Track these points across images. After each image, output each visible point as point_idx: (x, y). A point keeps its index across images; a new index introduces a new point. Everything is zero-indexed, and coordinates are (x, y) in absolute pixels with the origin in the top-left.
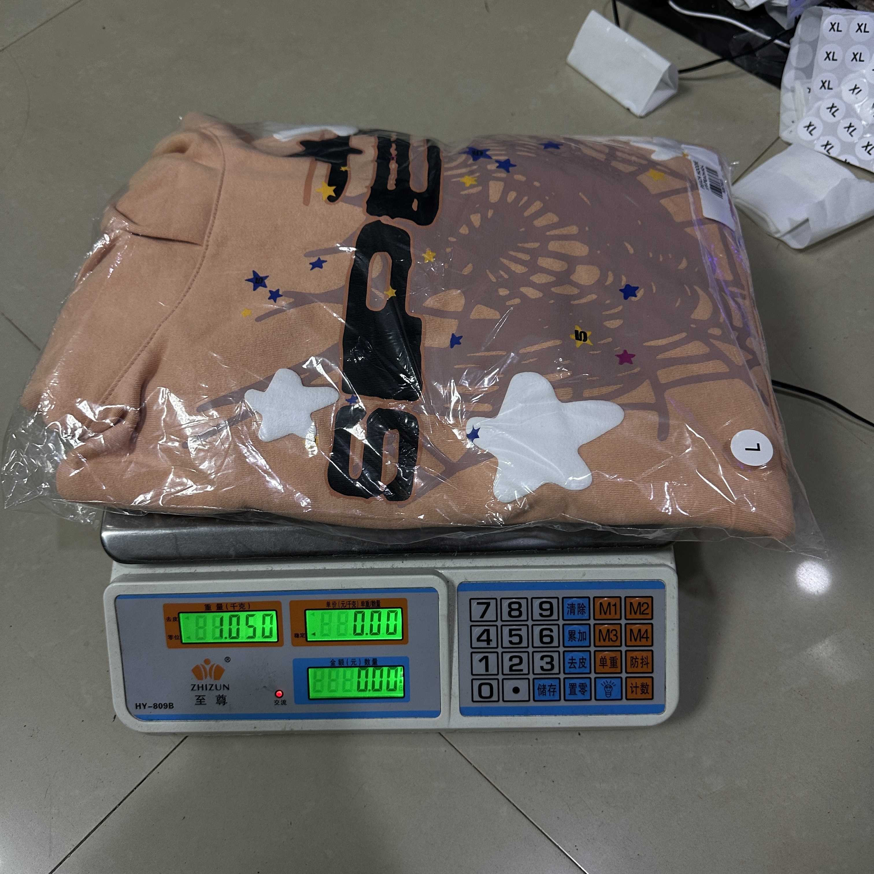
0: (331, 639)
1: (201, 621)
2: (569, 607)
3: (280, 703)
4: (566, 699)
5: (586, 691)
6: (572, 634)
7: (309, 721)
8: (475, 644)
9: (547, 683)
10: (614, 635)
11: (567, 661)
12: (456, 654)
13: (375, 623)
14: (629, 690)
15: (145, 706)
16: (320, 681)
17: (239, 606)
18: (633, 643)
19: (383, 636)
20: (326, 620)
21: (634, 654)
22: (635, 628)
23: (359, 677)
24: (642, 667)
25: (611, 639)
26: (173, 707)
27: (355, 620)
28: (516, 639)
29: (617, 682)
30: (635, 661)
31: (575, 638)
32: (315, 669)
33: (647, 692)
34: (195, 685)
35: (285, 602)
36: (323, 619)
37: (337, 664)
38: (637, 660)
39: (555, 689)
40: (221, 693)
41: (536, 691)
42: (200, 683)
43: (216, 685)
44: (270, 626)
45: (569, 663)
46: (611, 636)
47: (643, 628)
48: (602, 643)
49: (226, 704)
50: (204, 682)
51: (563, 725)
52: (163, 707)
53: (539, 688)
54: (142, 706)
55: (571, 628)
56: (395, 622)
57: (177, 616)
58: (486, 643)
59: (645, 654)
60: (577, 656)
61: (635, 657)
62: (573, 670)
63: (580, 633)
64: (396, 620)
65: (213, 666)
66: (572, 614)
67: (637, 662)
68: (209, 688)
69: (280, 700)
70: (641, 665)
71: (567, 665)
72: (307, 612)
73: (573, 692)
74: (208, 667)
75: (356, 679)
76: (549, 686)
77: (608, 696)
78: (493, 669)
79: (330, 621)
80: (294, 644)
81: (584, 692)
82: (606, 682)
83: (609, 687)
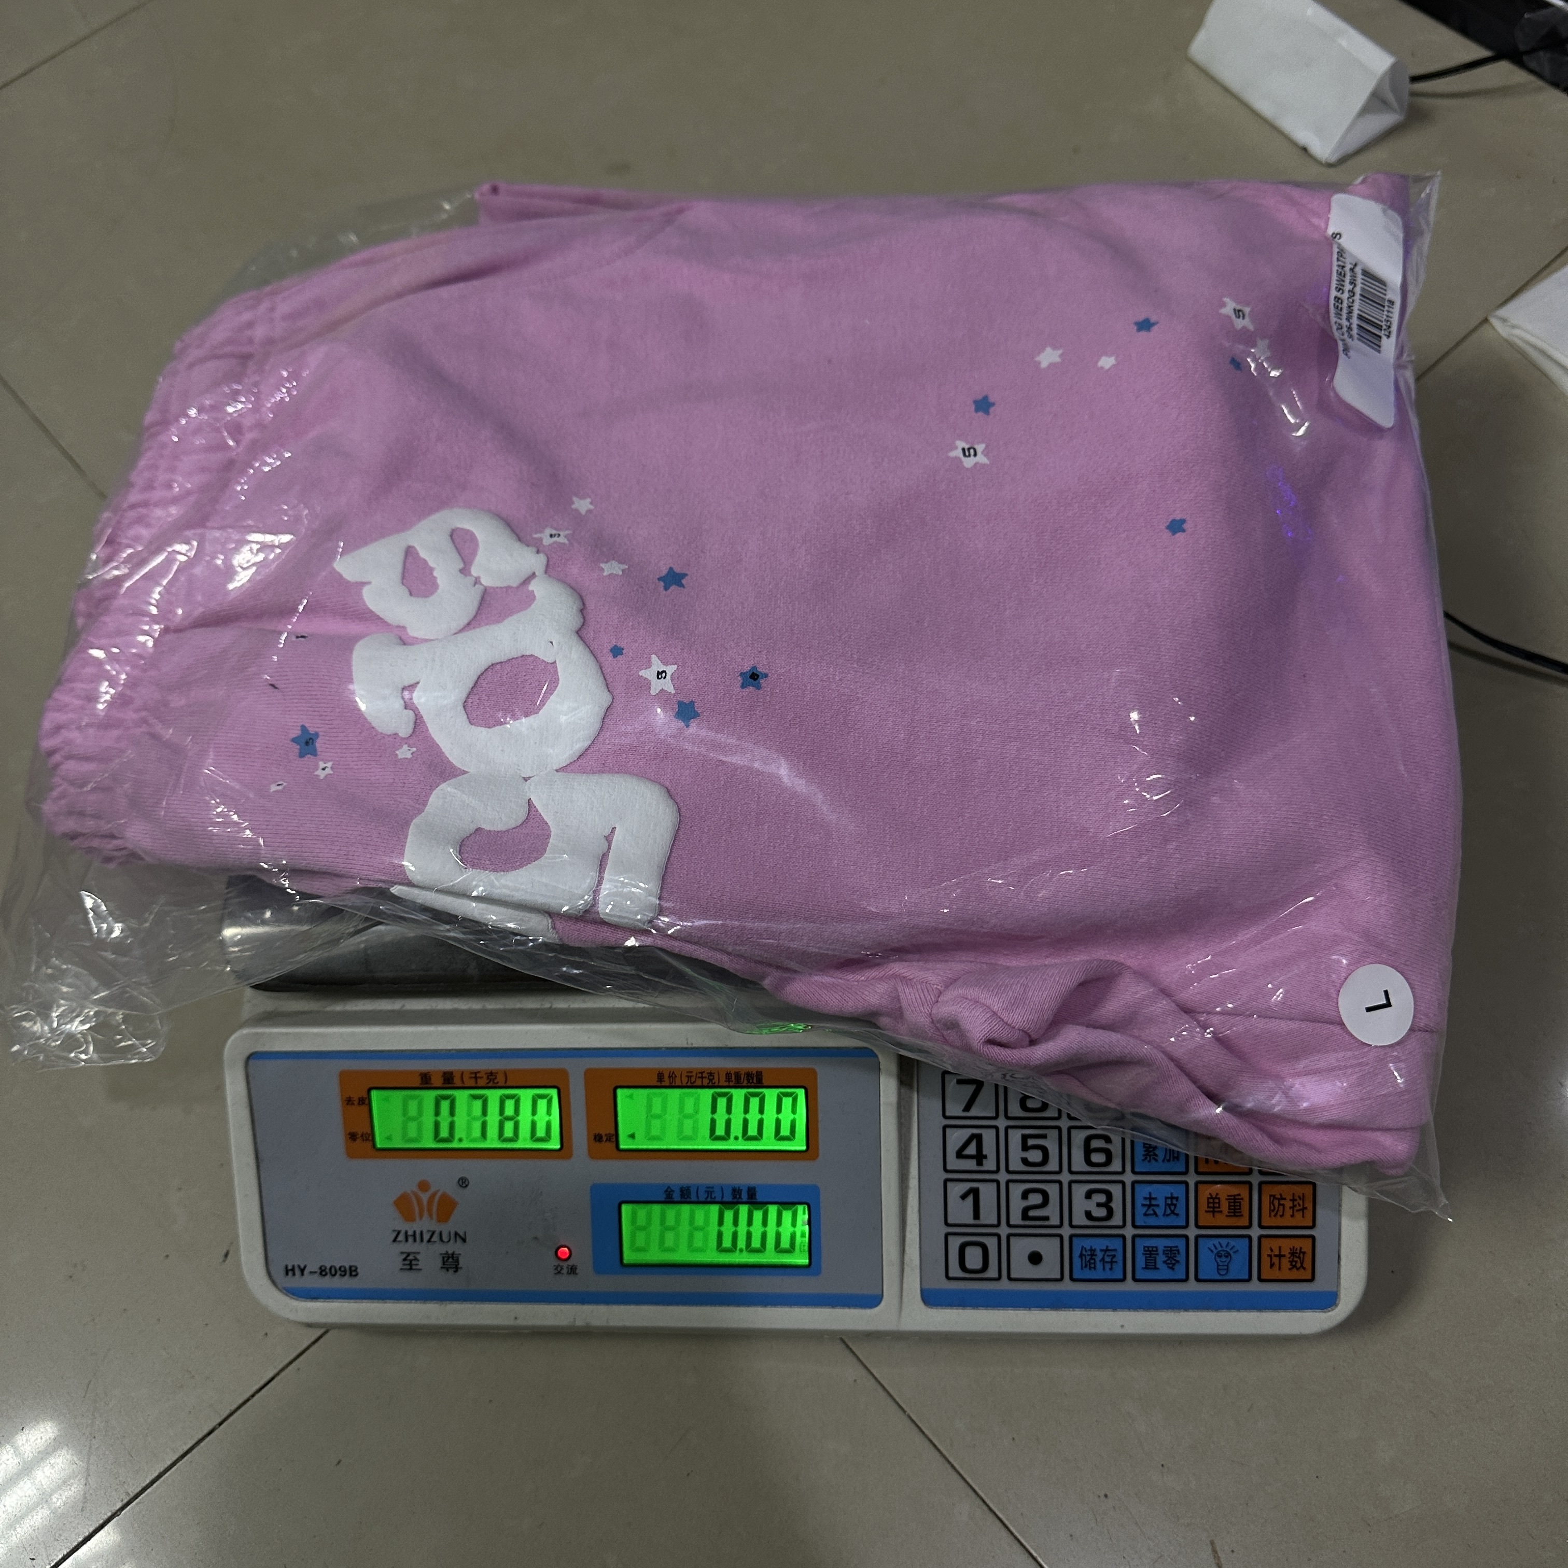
0: (664, 1147)
1: (413, 1107)
3: (565, 1271)
4: (1138, 1277)
5: (1178, 1262)
6: (1150, 1148)
7: (622, 1308)
8: (953, 1163)
9: (1099, 1245)
11: (1139, 1201)
12: (913, 1183)
13: (753, 1117)
14: (1266, 1261)
15: (302, 1271)
16: (643, 1228)
17: (485, 1077)
19: (768, 1143)
20: (657, 1109)
21: (1276, 1190)
23: (721, 1222)
24: (1292, 1216)
26: (357, 1275)
27: (714, 1110)
28: (1035, 1156)
29: (1242, 1244)
30: (1280, 1204)
31: (1156, 1155)
32: (635, 1206)
33: (1302, 1267)
34: (399, 1233)
35: (576, 1071)
36: (649, 1106)
37: (676, 1196)
38: (1282, 1202)
40: (450, 1248)
41: (1077, 1261)
42: (410, 1227)
43: (441, 1234)
44: (547, 1118)
45: (1143, 1205)
48: (1212, 1166)
49: (460, 1272)
50: (417, 1226)
51: (1130, 1329)
52: (339, 1273)
53: (1081, 1256)
54: (297, 1272)
56: (792, 1116)
57: (365, 1096)
58: (974, 1162)
59: (1298, 1190)
60: (1161, 1193)
61: (1278, 1197)
62: (1152, 1221)
64: (794, 1111)
65: (434, 1195)
67: (1283, 1205)
68: (426, 1237)
69: (565, 1264)
70: (1289, 1212)
71: (1140, 1210)
72: (620, 1092)
73: (1151, 1265)
74: (425, 1197)
75: (713, 1228)
76: (1102, 1250)
77: (1223, 1272)
78: (988, 1215)
79: (664, 1108)
80: (593, 1155)
81: (1174, 1264)
82: (1218, 1246)
83: (1224, 1255)
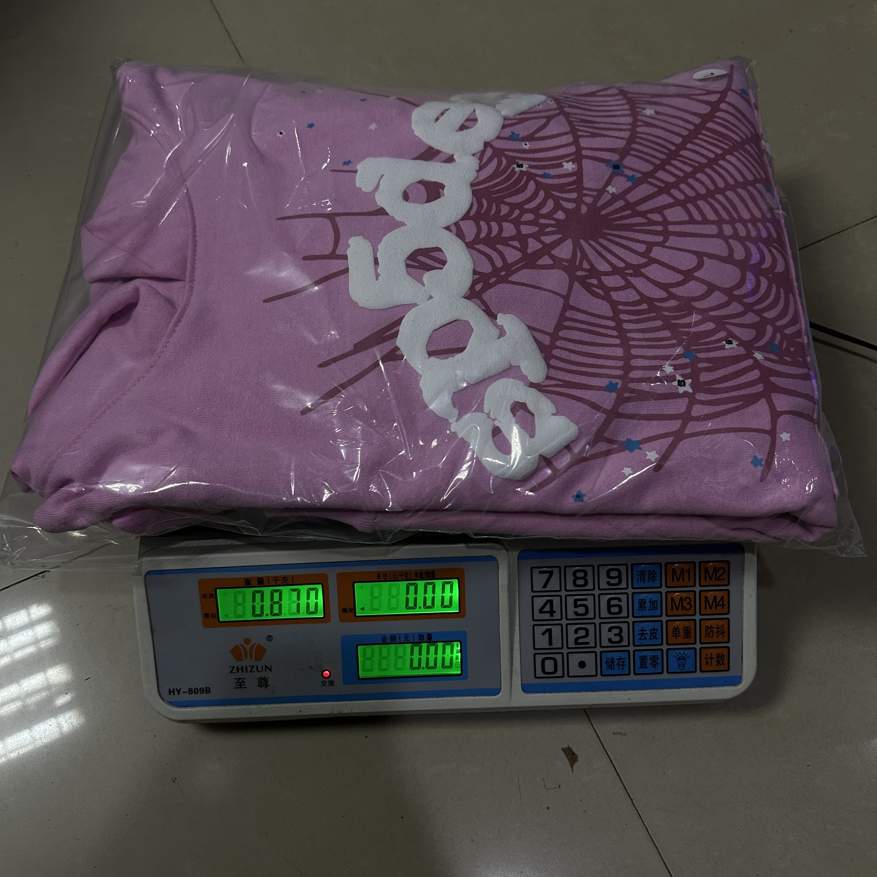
0: (381, 614)
1: (240, 598)
2: (639, 574)
3: (327, 684)
4: (637, 672)
5: (658, 663)
6: (642, 603)
7: (359, 702)
8: (538, 616)
9: (616, 656)
10: (688, 603)
11: (637, 632)
12: (517, 628)
13: (429, 596)
14: (704, 661)
15: (179, 692)
16: (369, 659)
17: (281, 579)
18: (709, 611)
19: (438, 609)
20: (376, 594)
21: (709, 623)
22: (711, 595)
23: (412, 654)
24: (717, 637)
25: (685, 607)
26: (210, 692)
27: (408, 593)
28: (582, 610)
29: (691, 653)
30: (711, 631)
31: (645, 607)
32: (366, 647)
33: (723, 663)
34: (234, 667)
35: (332, 574)
36: (372, 592)
37: (388, 640)
38: (712, 629)
39: (624, 662)
40: (263, 675)
41: (604, 665)
42: (239, 664)
43: (257, 666)
44: (316, 601)
45: (639, 634)
46: (685, 604)
47: (719, 595)
48: (675, 612)
49: (268, 687)
50: (244, 663)
51: (633, 700)
52: (199, 692)
53: (606, 662)
54: (176, 692)
55: (642, 596)
56: (451, 594)
57: (214, 593)
58: (549, 614)
59: (720, 623)
60: (647, 627)
61: (710, 627)
62: (644, 642)
63: (650, 602)
64: (451, 592)
65: (254, 645)
66: (642, 582)
67: (713, 631)
68: (249, 669)
69: (327, 680)
70: (715, 635)
71: (637, 637)
72: (356, 584)
73: (643, 666)
74: (248, 647)
75: (408, 657)
76: (617, 659)
77: (681, 668)
78: (556, 643)
79: (380, 594)
80: (342, 620)
81: (656, 665)
82: (679, 654)
83: (682, 659)
